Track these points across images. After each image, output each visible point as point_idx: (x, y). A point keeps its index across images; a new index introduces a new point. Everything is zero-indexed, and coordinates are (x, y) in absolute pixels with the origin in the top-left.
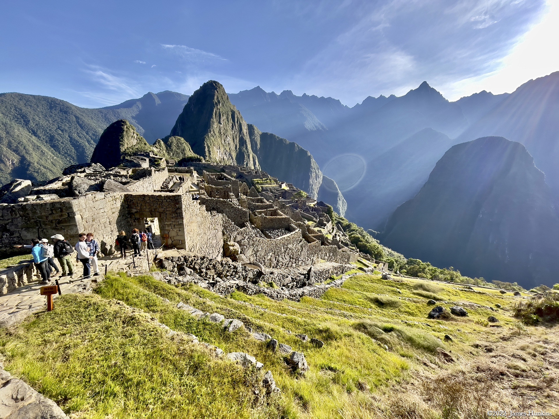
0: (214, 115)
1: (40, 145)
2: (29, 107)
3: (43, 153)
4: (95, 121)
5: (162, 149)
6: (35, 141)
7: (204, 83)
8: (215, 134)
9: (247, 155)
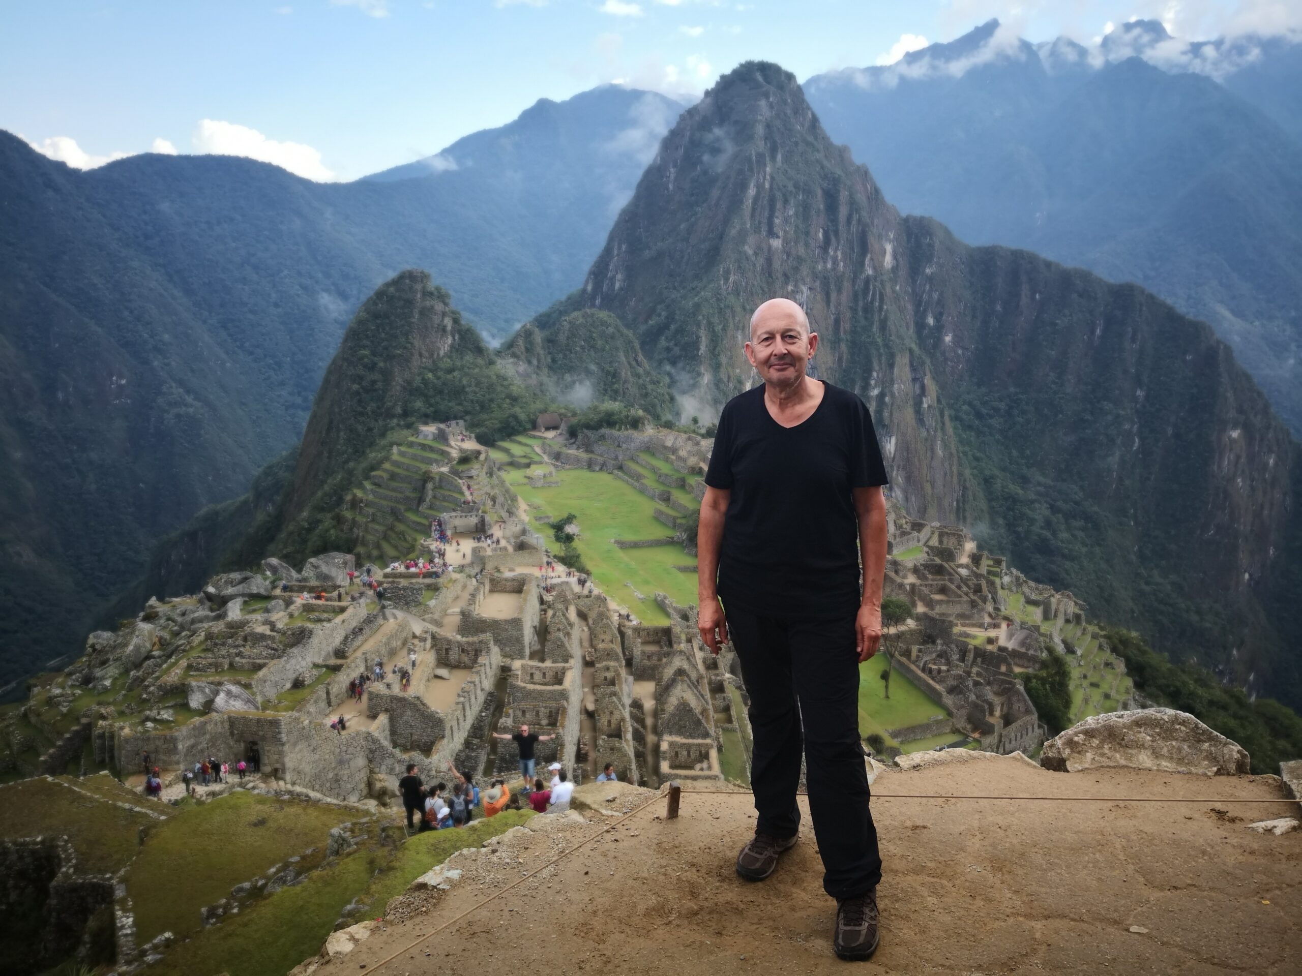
0: (749, 202)
7: (723, 77)
8: (747, 283)
9: (884, 359)
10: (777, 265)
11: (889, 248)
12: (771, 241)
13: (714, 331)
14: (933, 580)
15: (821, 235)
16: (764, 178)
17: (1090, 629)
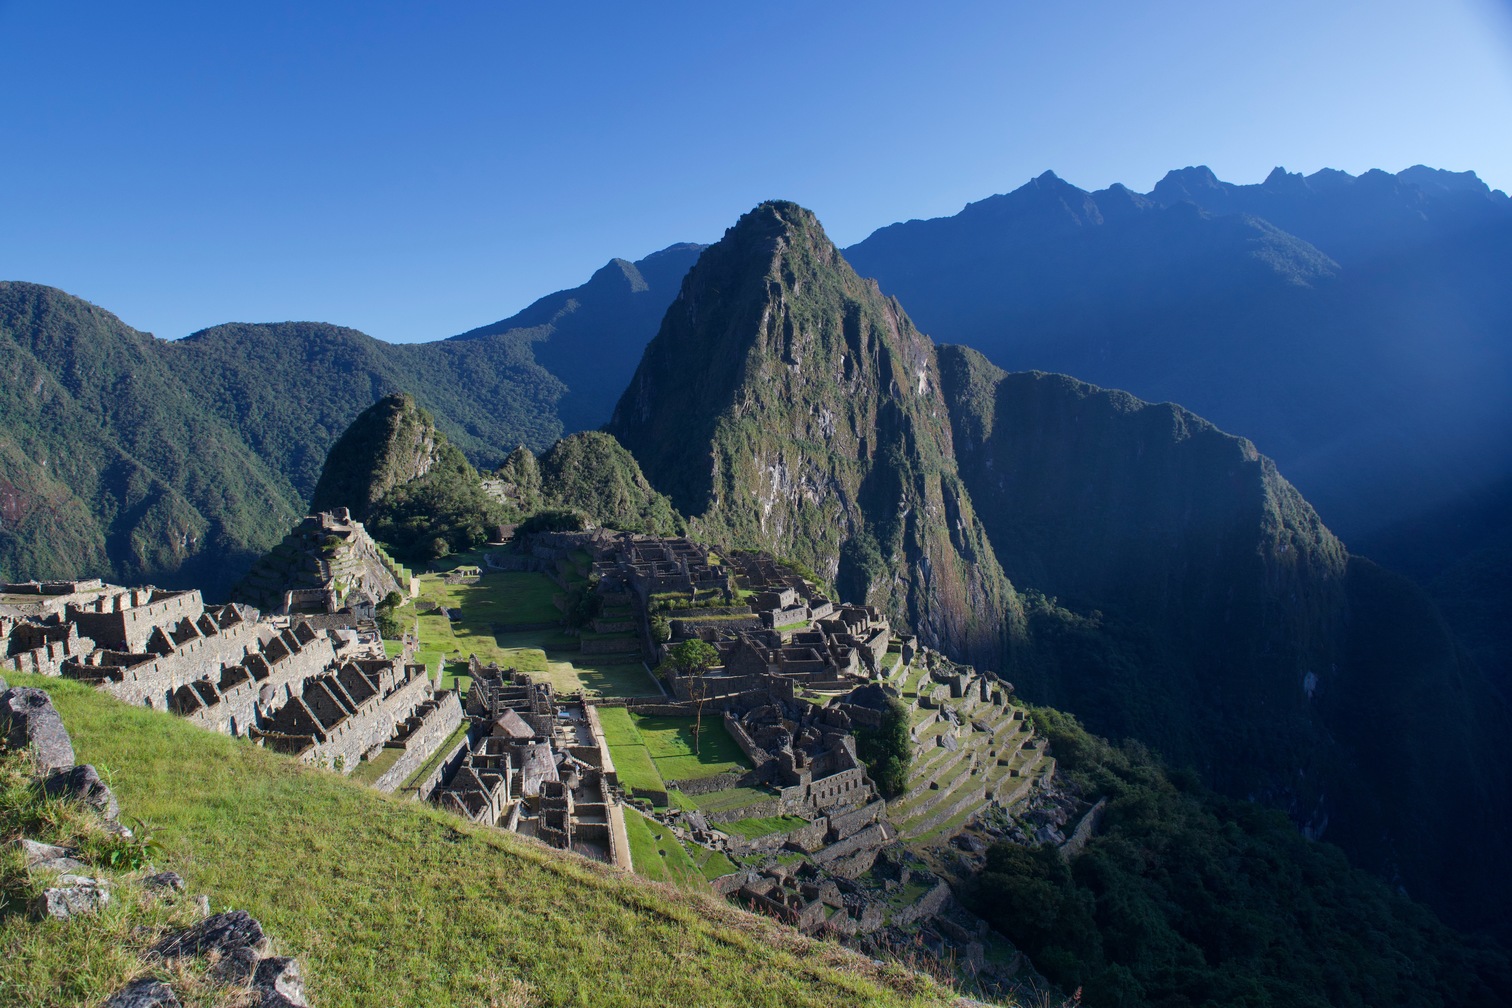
0: (764, 331)
1: (263, 482)
2: (256, 362)
3: (268, 507)
4: (427, 386)
5: (524, 482)
6: (254, 470)
7: (744, 217)
8: (762, 408)
9: (912, 481)
10: (795, 390)
11: (922, 375)
12: (789, 367)
13: (726, 454)
14: (799, 646)
15: (842, 361)
16: (779, 307)
17: (1014, 709)
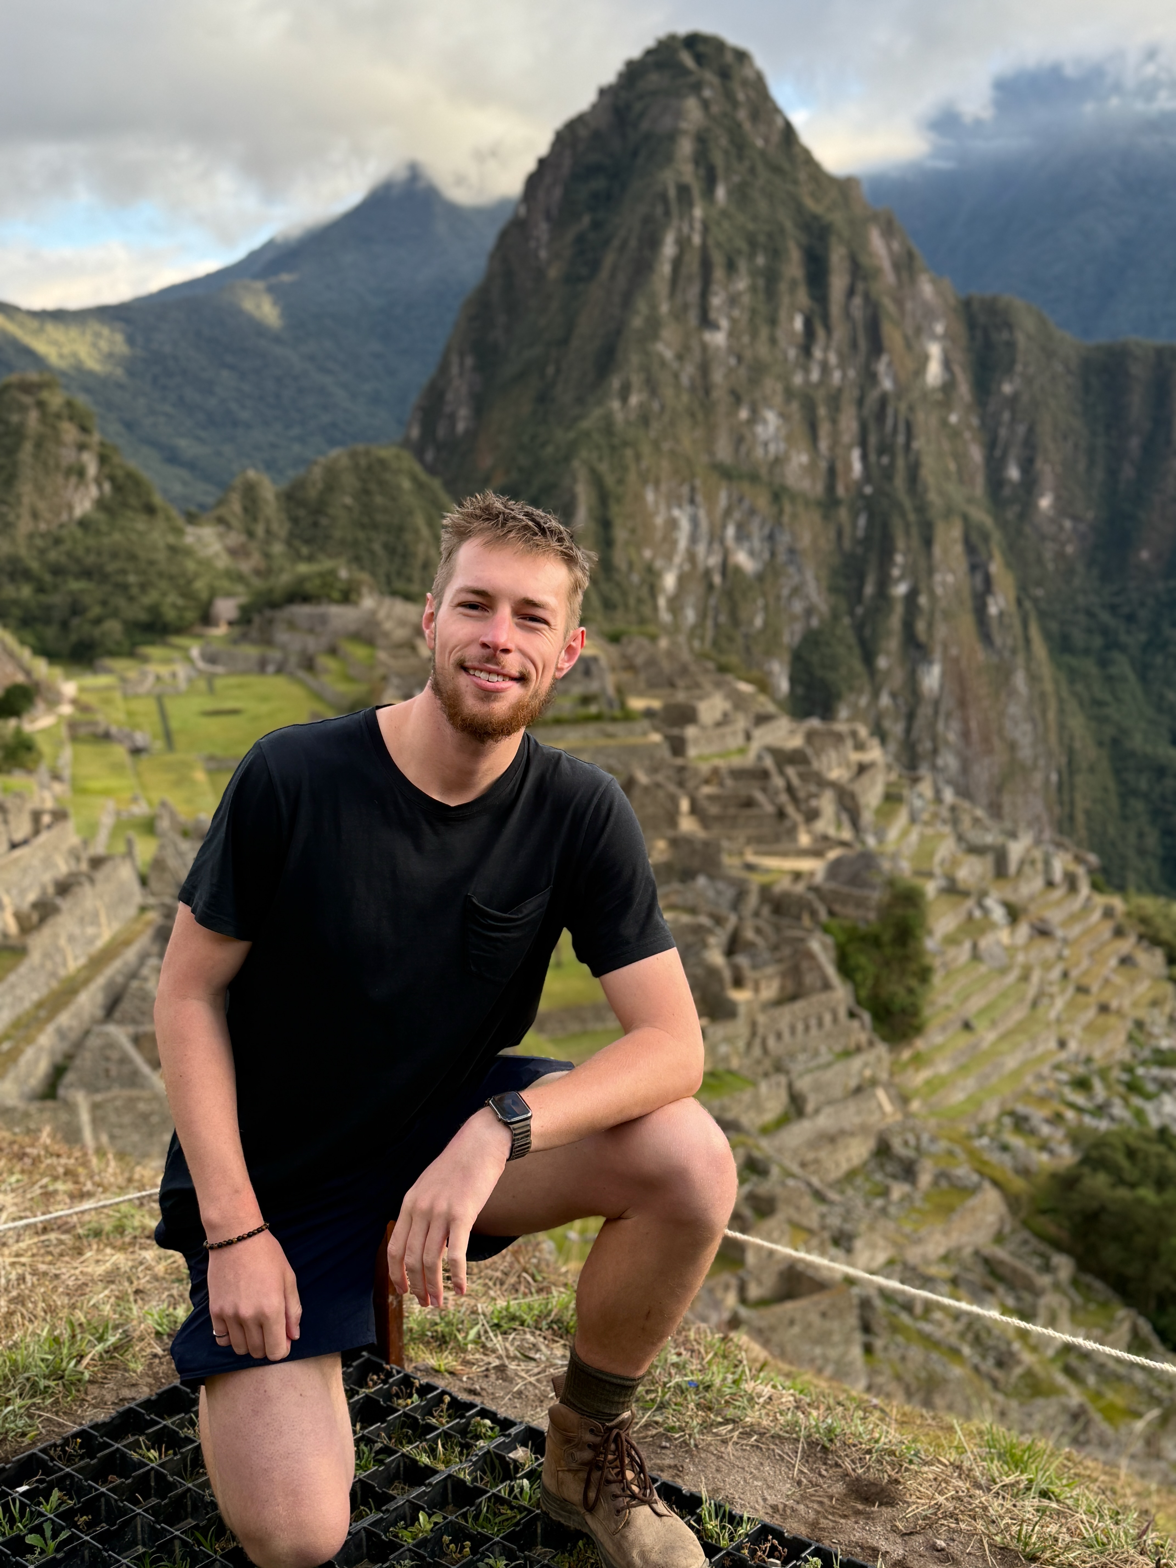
0: (665, 269)
5: (259, 528)
7: (629, 64)
9: (914, 532)
11: (935, 350)
12: (707, 335)
13: (601, 486)
14: (732, 788)
15: (798, 324)
16: (692, 227)
17: (1100, 900)
